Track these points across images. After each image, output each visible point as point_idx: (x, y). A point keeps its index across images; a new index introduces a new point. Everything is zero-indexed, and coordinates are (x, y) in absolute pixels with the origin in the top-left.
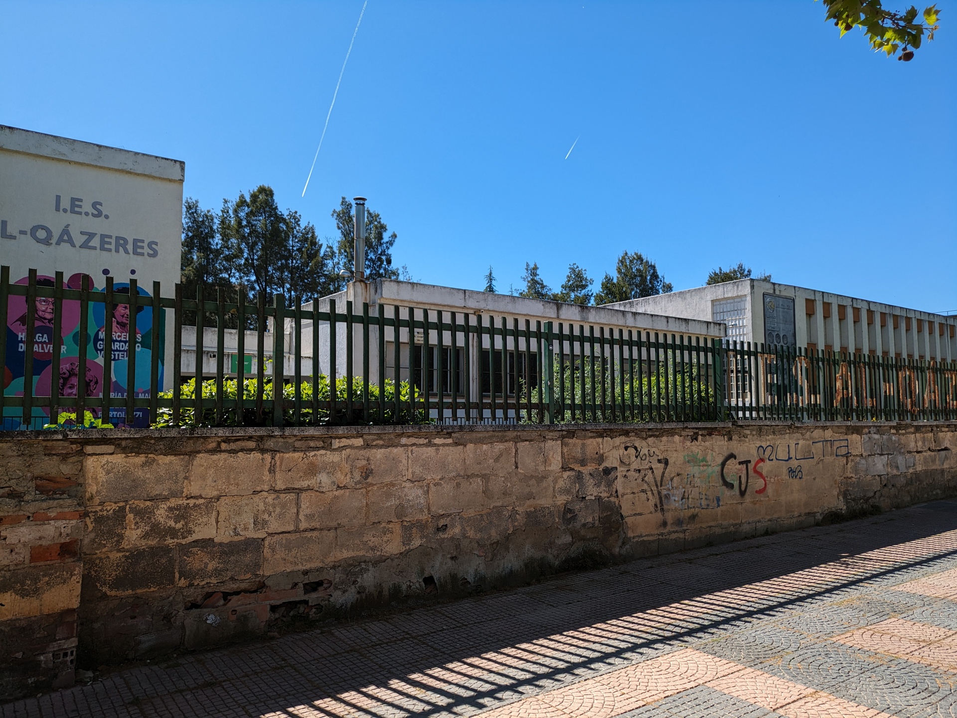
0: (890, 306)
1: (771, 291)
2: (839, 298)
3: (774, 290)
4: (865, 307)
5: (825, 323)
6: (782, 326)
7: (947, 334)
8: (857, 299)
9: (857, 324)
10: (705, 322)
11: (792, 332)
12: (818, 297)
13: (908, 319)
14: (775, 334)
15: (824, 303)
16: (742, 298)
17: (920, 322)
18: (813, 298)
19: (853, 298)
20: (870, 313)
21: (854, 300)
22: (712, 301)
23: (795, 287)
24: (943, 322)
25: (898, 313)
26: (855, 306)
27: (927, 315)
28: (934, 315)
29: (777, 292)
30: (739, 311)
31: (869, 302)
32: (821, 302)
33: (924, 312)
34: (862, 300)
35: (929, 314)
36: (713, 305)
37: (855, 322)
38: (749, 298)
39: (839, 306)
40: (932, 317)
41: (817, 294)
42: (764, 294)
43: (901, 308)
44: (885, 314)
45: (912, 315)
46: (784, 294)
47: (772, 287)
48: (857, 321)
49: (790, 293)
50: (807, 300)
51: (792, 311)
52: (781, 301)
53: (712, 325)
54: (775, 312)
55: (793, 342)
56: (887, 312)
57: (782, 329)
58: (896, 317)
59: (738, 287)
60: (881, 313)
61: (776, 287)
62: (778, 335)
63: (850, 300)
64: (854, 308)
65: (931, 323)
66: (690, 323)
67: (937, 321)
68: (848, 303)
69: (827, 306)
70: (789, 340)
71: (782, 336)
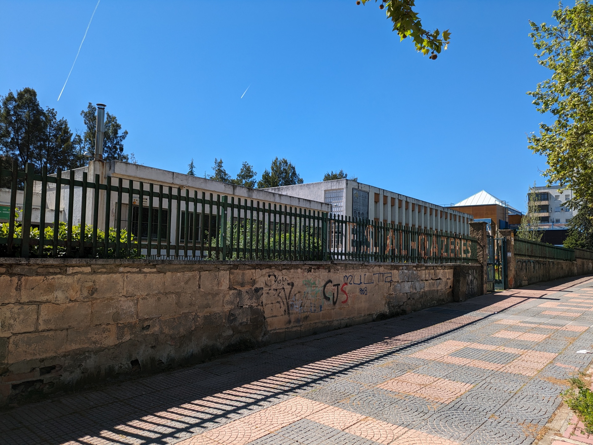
0: (417, 200)
1: (357, 187)
2: (392, 193)
3: (359, 187)
4: (404, 199)
5: (384, 207)
6: (361, 208)
7: (444, 217)
8: (401, 195)
9: (400, 209)
10: (320, 202)
11: (367, 211)
12: (381, 192)
13: (426, 208)
14: (357, 212)
15: (384, 196)
16: (341, 190)
17: (431, 209)
18: (378, 193)
19: (399, 194)
20: (407, 203)
22: (325, 191)
23: (369, 186)
24: (442, 210)
25: (421, 204)
26: (399, 198)
27: (435, 206)
28: (438, 206)
29: (360, 188)
30: (339, 197)
31: (407, 197)
33: (433, 204)
34: (403, 196)
35: (436, 205)
36: (325, 193)
37: (399, 208)
38: (345, 190)
39: (392, 198)
40: (437, 207)
42: (353, 189)
43: (422, 201)
44: (414, 204)
45: (427, 205)
46: (363, 189)
47: (358, 185)
48: (400, 207)
49: (366, 189)
50: (375, 193)
51: (367, 199)
52: (361, 193)
53: (324, 204)
54: (359, 199)
55: (367, 217)
56: (416, 203)
57: (362, 209)
58: (419, 206)
59: (339, 184)
60: (412, 203)
61: (360, 185)
62: (359, 213)
63: (397, 195)
64: (399, 200)
65: (436, 210)
66: (312, 202)
67: (439, 209)
68: (396, 197)
69: (385, 197)
70: (364, 215)
71: (361, 213)
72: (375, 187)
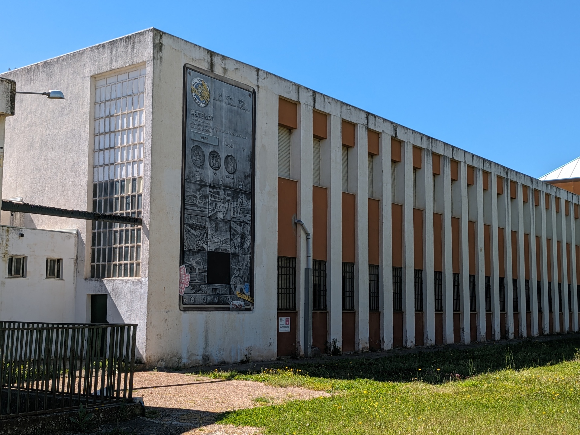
1: (205, 66)
3: (212, 65)
4: (387, 132)
6: (225, 138)
8: (375, 116)
11: (247, 151)
12: (305, 99)
13: (455, 163)
14: (207, 151)
15: (316, 113)
16: (139, 66)
17: (471, 169)
18: (294, 98)
19: (368, 114)
21: (370, 118)
23: (258, 70)
24: (503, 175)
25: (440, 150)
26: (371, 126)
27: (482, 161)
28: (491, 162)
29: (218, 71)
32: (311, 109)
33: (478, 157)
34: (384, 120)
35: (484, 160)
38: (149, 69)
39: (344, 121)
40: (488, 165)
41: (302, 93)
42: (185, 68)
45: (459, 157)
46: (232, 76)
47: (207, 58)
49: (250, 80)
50: (282, 100)
51: (250, 114)
52: (225, 91)
54: (210, 107)
55: (249, 171)
56: (424, 146)
57: (226, 144)
59: (133, 48)
61: (217, 60)
62: (214, 155)
63: (363, 115)
64: (370, 131)
65: (486, 174)
67: (495, 172)
68: (359, 119)
69: (321, 117)
70: (239, 166)
71: (223, 156)
72: (280, 78)
